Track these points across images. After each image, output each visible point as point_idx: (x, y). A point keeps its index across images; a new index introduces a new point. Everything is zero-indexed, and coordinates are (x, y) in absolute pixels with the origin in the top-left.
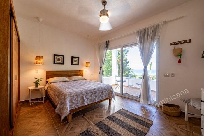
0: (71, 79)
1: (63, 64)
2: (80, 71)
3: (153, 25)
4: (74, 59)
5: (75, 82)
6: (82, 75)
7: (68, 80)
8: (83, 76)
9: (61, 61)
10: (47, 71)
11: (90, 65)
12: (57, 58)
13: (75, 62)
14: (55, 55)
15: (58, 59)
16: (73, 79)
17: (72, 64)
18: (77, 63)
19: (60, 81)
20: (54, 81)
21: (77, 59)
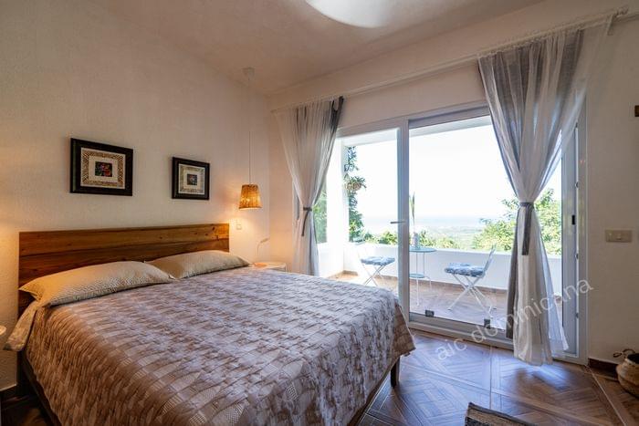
0: (176, 271)
1: (128, 191)
2: (213, 227)
3: (566, 30)
4: (185, 171)
5: (200, 283)
6: (224, 245)
7: (161, 274)
8: (226, 248)
9: (114, 179)
10: (22, 234)
11: (259, 199)
12: (93, 160)
13: (189, 183)
14: (76, 146)
15: (98, 164)
16: (190, 270)
17: (176, 195)
18: (198, 188)
19: (115, 285)
20: (75, 293)
21: (199, 173)
